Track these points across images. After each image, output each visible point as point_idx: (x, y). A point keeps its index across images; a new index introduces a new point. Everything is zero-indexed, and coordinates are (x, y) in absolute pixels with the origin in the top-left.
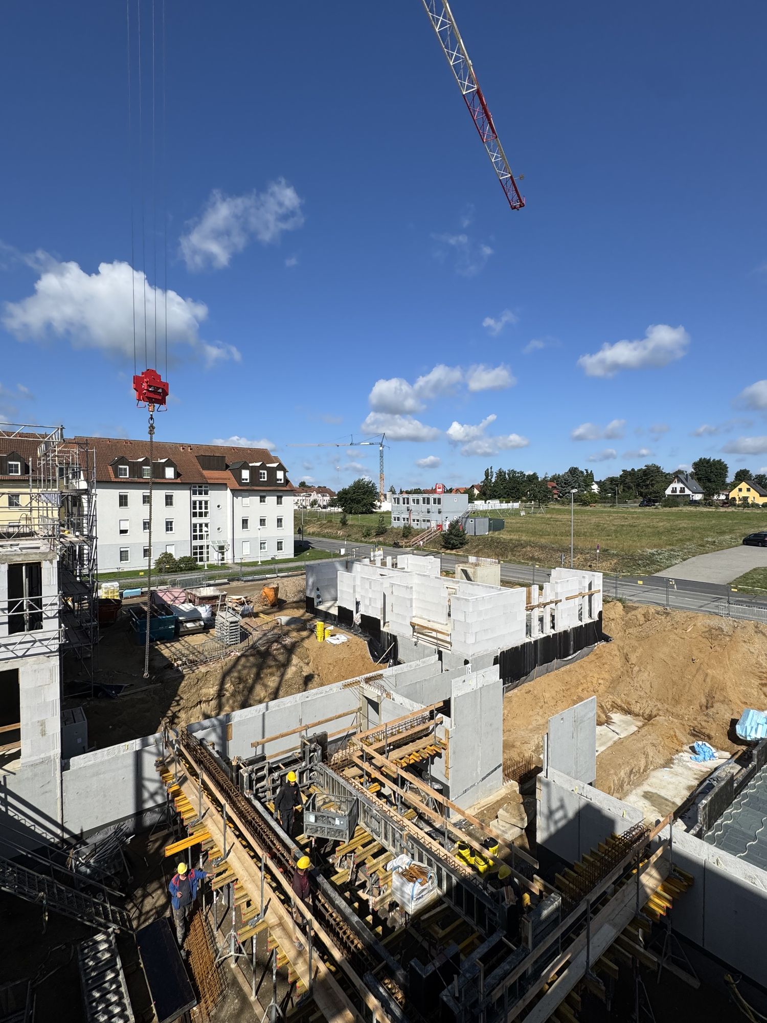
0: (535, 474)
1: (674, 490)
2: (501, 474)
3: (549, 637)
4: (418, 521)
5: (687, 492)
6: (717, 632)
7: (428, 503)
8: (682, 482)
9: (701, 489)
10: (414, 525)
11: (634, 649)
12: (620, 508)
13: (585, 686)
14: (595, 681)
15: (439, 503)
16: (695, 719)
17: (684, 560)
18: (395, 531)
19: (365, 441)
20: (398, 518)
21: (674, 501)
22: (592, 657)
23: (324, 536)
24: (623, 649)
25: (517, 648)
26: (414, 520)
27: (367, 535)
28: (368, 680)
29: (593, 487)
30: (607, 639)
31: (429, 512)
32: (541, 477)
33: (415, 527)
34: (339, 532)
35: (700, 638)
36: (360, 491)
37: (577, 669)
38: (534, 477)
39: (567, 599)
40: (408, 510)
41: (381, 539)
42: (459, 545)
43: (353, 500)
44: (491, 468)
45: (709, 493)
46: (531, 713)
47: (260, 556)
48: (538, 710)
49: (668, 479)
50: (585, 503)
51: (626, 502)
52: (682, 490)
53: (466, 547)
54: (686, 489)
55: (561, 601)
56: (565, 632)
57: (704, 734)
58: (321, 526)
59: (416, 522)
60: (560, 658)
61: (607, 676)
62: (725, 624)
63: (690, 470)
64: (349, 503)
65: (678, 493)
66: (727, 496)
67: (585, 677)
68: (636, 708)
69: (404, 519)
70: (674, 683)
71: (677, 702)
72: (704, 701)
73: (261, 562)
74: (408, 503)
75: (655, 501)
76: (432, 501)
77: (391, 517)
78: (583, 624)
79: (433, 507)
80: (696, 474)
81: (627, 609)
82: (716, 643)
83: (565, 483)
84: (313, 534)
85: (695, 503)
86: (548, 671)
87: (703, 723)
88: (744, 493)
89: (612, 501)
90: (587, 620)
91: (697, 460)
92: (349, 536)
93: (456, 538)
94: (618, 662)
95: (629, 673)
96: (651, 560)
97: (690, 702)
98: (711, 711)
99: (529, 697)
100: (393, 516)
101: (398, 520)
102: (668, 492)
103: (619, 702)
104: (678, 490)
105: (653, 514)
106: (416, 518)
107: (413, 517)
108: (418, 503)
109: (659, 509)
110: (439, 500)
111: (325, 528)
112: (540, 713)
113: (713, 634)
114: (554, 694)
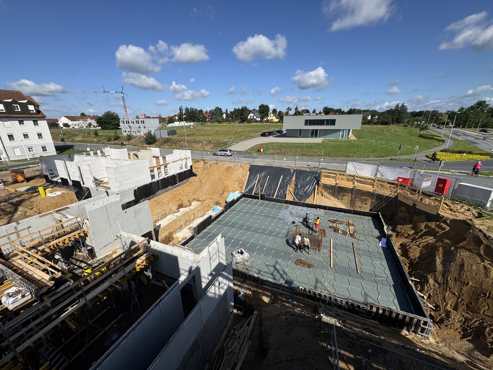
0: (201, 110)
1: (251, 117)
2: (187, 109)
3: (165, 178)
4: (135, 132)
5: (255, 117)
6: (230, 168)
7: (139, 123)
8: (253, 114)
9: (259, 116)
10: (134, 134)
11: (204, 178)
12: (232, 124)
13: (183, 194)
14: (187, 192)
15: (144, 123)
16: (217, 199)
17: (237, 143)
18: (124, 137)
19: (112, 90)
20: (125, 131)
21: (251, 121)
22: (188, 183)
23: (85, 142)
24: (200, 178)
25: (147, 185)
26: (133, 132)
27: (109, 140)
28: (57, 212)
29: (223, 115)
30: (195, 175)
31: (139, 128)
32: (204, 111)
33: (135, 135)
34: (94, 139)
35: (224, 171)
36: (109, 118)
37: (180, 189)
38: (201, 111)
39: (173, 162)
40: (129, 127)
41: (116, 142)
42: (153, 143)
43: (106, 123)
44: (182, 106)
45: (262, 118)
46: (155, 208)
47: (28, 156)
48: (159, 206)
49: (250, 112)
50: (220, 122)
51: (235, 122)
52: (253, 117)
53: (156, 143)
54: (255, 116)
55: (169, 163)
56: (174, 175)
57: (219, 203)
58: (84, 137)
59: (134, 133)
60: (172, 185)
61: (193, 189)
62: (232, 165)
63: (258, 109)
64: (104, 124)
65: (252, 118)
66: (267, 119)
67: (183, 191)
68: (200, 199)
69: (128, 131)
70: (214, 188)
71: (213, 194)
72: (221, 192)
73: (29, 159)
74: (129, 124)
75: (245, 121)
76: (140, 122)
77: (122, 131)
78: (183, 171)
79: (142, 125)
80: (259, 110)
81: (205, 163)
82: (228, 172)
83: (213, 114)
84: (79, 141)
85: (257, 122)
86: (166, 191)
87: (219, 200)
88: (272, 118)
89: (230, 121)
90: (184, 169)
91: (260, 105)
92: (99, 141)
93: (150, 139)
94: (198, 184)
95: (201, 187)
96: (225, 144)
97: (217, 193)
98: (222, 196)
99: (155, 203)
100: (122, 130)
101: (126, 132)
102: (249, 117)
103: (196, 198)
104: (252, 116)
105: (243, 126)
106: (134, 130)
107: (132, 130)
108: (134, 123)
109: (245, 124)
110: (143, 121)
111: (86, 138)
112: (160, 208)
113: (228, 169)
114: (168, 199)
